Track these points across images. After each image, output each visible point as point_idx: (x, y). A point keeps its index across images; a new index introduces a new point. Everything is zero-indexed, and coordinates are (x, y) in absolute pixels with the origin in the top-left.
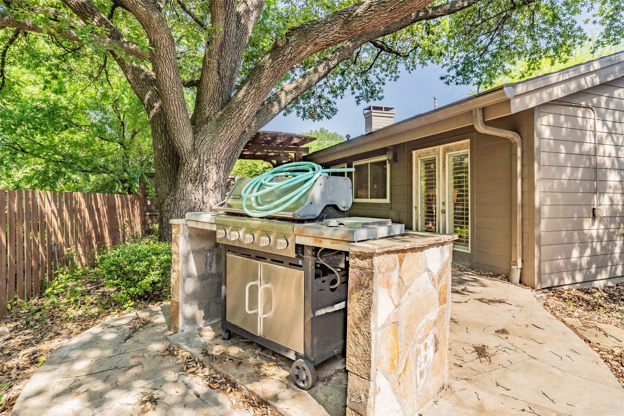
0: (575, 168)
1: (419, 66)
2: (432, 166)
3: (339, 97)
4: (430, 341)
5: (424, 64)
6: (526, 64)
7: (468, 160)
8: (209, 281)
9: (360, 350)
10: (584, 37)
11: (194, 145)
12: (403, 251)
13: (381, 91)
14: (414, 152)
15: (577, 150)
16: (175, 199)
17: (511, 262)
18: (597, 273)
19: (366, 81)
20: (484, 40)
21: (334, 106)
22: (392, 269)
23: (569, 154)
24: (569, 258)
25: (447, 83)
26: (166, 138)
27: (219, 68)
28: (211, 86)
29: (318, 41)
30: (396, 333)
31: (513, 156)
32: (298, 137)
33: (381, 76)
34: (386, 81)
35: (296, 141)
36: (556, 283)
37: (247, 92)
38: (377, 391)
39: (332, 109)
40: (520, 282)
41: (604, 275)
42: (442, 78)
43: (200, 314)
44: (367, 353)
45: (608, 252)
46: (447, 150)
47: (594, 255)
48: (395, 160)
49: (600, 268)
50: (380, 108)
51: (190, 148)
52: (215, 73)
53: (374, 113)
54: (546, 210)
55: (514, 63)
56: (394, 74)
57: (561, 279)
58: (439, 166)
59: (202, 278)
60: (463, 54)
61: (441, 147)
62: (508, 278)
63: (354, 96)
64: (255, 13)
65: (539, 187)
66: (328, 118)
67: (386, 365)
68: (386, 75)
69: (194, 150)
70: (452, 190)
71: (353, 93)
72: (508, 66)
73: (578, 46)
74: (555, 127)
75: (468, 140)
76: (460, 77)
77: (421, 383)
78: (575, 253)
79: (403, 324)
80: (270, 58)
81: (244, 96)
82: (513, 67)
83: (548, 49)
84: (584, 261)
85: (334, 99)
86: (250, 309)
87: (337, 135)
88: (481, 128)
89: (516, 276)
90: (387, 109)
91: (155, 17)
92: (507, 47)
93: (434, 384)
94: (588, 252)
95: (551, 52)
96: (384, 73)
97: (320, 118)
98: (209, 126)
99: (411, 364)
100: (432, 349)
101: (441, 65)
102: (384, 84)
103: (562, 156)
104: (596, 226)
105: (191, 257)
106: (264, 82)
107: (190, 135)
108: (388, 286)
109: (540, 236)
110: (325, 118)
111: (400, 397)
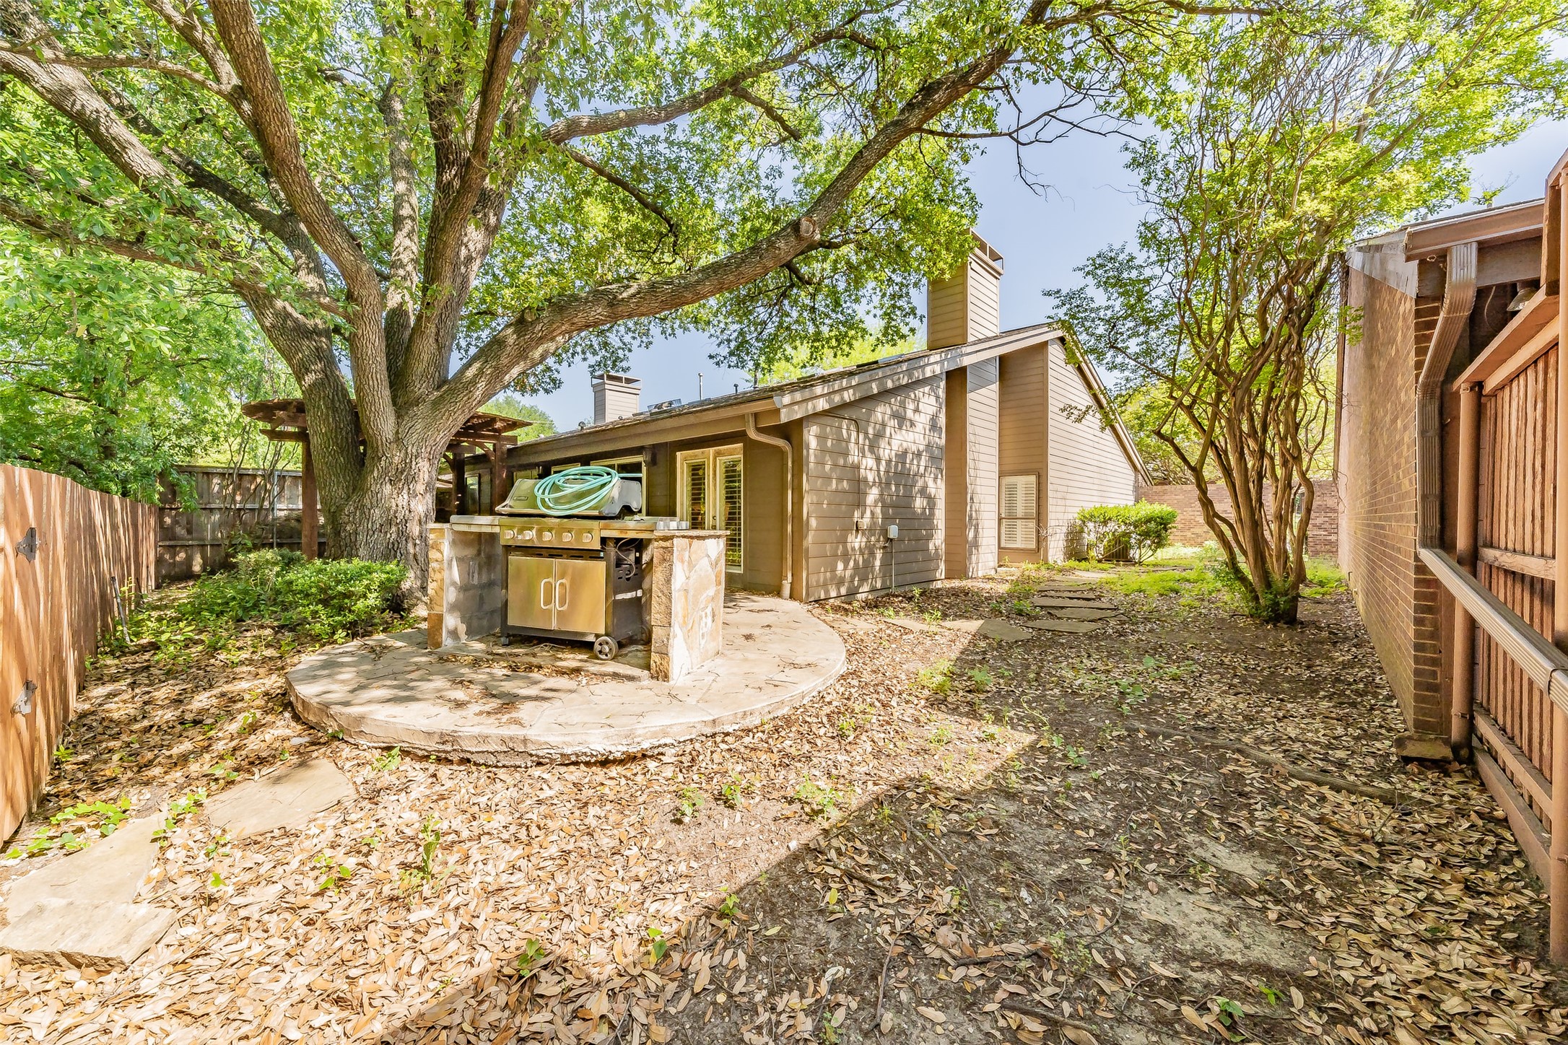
0: (840, 480)
1: (679, 332)
2: (701, 472)
3: (565, 364)
4: (709, 611)
5: (686, 329)
6: (808, 351)
7: (740, 467)
8: (471, 592)
9: (663, 607)
10: (864, 331)
11: (397, 432)
12: (691, 537)
13: (626, 358)
14: (678, 454)
15: (841, 462)
16: (363, 506)
17: (781, 577)
18: (859, 587)
19: (605, 345)
20: (761, 312)
21: (556, 375)
22: (684, 550)
23: (835, 465)
24: (834, 570)
25: (718, 364)
26: (334, 418)
27: (437, 334)
28: (425, 357)
29: (576, 320)
30: (686, 598)
31: (784, 465)
32: (503, 420)
33: (627, 338)
34: (634, 348)
35: (498, 425)
36: (823, 596)
37: (481, 372)
38: (675, 636)
39: (554, 381)
40: (791, 597)
41: (866, 588)
42: (711, 357)
43: (462, 628)
44: (669, 608)
45: (868, 565)
46: (718, 454)
47: (856, 568)
48: (653, 463)
49: (863, 580)
50: (618, 379)
51: (391, 436)
52: (431, 340)
53: (609, 385)
54: (813, 523)
55: (795, 348)
56: (644, 339)
57: (827, 592)
58: (709, 472)
59: (464, 588)
60: (737, 327)
61: (711, 451)
62: (778, 593)
63: (586, 364)
64: (478, 261)
65: (807, 499)
66: (547, 391)
67: (680, 619)
68: (634, 338)
69: (398, 440)
70: (724, 501)
71: (585, 359)
72: (789, 350)
73: (860, 340)
74: (821, 438)
75: (741, 445)
76: (734, 359)
77: (703, 642)
78: (840, 566)
79: (691, 593)
80: (514, 332)
81: (476, 376)
82: (793, 353)
83: (830, 338)
84: (848, 573)
85: (557, 366)
86: (546, 604)
87: (536, 412)
88: (753, 434)
89: (786, 591)
90: (629, 381)
91: (364, 269)
92: (788, 328)
93: (712, 647)
94: (852, 564)
95: (834, 343)
96: (631, 334)
97: (534, 391)
98: (422, 409)
99: (696, 625)
100: (710, 618)
101: (707, 334)
102: (630, 350)
103: (828, 467)
104: (859, 539)
105: (454, 563)
106: (504, 361)
107: (392, 419)
108: (682, 562)
109: (807, 549)
110: (542, 391)
111: (689, 648)
